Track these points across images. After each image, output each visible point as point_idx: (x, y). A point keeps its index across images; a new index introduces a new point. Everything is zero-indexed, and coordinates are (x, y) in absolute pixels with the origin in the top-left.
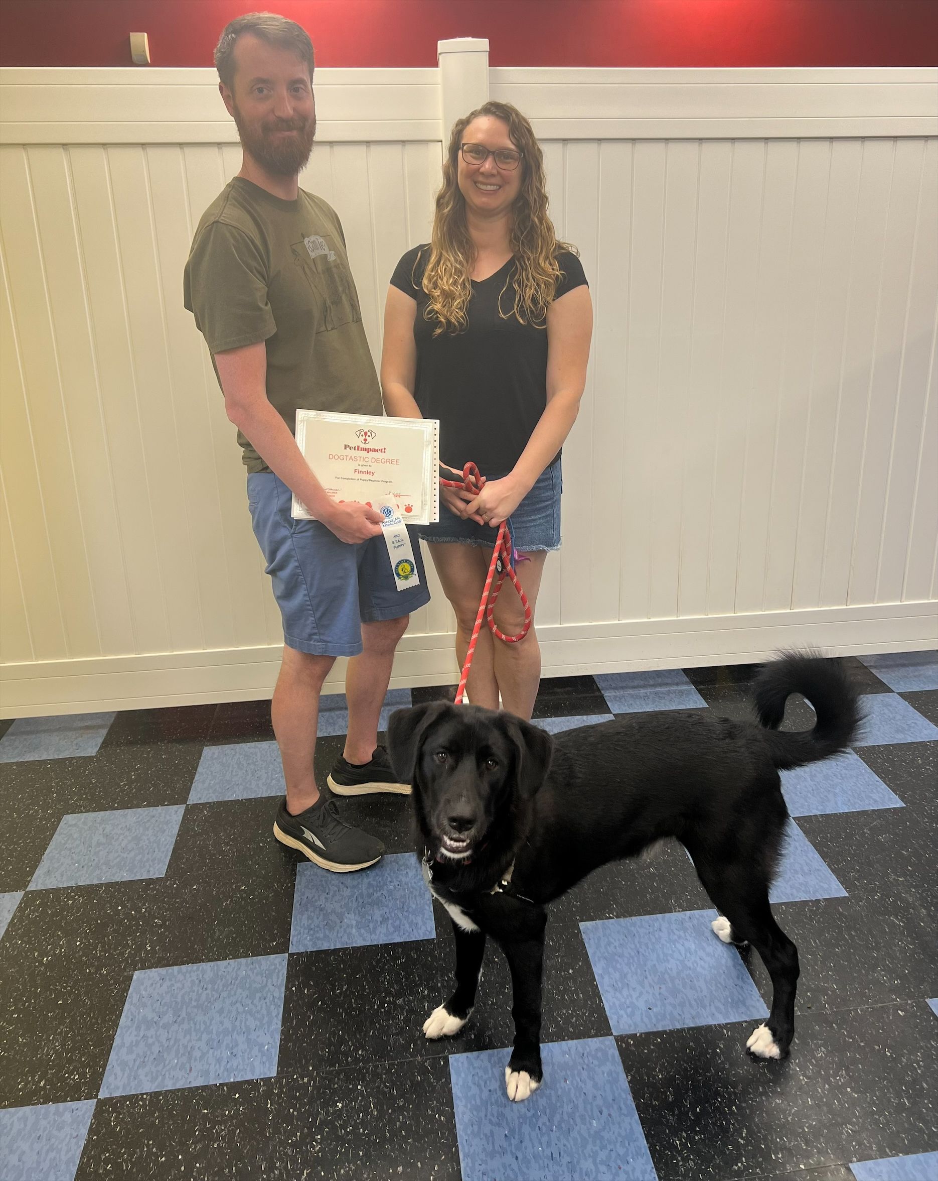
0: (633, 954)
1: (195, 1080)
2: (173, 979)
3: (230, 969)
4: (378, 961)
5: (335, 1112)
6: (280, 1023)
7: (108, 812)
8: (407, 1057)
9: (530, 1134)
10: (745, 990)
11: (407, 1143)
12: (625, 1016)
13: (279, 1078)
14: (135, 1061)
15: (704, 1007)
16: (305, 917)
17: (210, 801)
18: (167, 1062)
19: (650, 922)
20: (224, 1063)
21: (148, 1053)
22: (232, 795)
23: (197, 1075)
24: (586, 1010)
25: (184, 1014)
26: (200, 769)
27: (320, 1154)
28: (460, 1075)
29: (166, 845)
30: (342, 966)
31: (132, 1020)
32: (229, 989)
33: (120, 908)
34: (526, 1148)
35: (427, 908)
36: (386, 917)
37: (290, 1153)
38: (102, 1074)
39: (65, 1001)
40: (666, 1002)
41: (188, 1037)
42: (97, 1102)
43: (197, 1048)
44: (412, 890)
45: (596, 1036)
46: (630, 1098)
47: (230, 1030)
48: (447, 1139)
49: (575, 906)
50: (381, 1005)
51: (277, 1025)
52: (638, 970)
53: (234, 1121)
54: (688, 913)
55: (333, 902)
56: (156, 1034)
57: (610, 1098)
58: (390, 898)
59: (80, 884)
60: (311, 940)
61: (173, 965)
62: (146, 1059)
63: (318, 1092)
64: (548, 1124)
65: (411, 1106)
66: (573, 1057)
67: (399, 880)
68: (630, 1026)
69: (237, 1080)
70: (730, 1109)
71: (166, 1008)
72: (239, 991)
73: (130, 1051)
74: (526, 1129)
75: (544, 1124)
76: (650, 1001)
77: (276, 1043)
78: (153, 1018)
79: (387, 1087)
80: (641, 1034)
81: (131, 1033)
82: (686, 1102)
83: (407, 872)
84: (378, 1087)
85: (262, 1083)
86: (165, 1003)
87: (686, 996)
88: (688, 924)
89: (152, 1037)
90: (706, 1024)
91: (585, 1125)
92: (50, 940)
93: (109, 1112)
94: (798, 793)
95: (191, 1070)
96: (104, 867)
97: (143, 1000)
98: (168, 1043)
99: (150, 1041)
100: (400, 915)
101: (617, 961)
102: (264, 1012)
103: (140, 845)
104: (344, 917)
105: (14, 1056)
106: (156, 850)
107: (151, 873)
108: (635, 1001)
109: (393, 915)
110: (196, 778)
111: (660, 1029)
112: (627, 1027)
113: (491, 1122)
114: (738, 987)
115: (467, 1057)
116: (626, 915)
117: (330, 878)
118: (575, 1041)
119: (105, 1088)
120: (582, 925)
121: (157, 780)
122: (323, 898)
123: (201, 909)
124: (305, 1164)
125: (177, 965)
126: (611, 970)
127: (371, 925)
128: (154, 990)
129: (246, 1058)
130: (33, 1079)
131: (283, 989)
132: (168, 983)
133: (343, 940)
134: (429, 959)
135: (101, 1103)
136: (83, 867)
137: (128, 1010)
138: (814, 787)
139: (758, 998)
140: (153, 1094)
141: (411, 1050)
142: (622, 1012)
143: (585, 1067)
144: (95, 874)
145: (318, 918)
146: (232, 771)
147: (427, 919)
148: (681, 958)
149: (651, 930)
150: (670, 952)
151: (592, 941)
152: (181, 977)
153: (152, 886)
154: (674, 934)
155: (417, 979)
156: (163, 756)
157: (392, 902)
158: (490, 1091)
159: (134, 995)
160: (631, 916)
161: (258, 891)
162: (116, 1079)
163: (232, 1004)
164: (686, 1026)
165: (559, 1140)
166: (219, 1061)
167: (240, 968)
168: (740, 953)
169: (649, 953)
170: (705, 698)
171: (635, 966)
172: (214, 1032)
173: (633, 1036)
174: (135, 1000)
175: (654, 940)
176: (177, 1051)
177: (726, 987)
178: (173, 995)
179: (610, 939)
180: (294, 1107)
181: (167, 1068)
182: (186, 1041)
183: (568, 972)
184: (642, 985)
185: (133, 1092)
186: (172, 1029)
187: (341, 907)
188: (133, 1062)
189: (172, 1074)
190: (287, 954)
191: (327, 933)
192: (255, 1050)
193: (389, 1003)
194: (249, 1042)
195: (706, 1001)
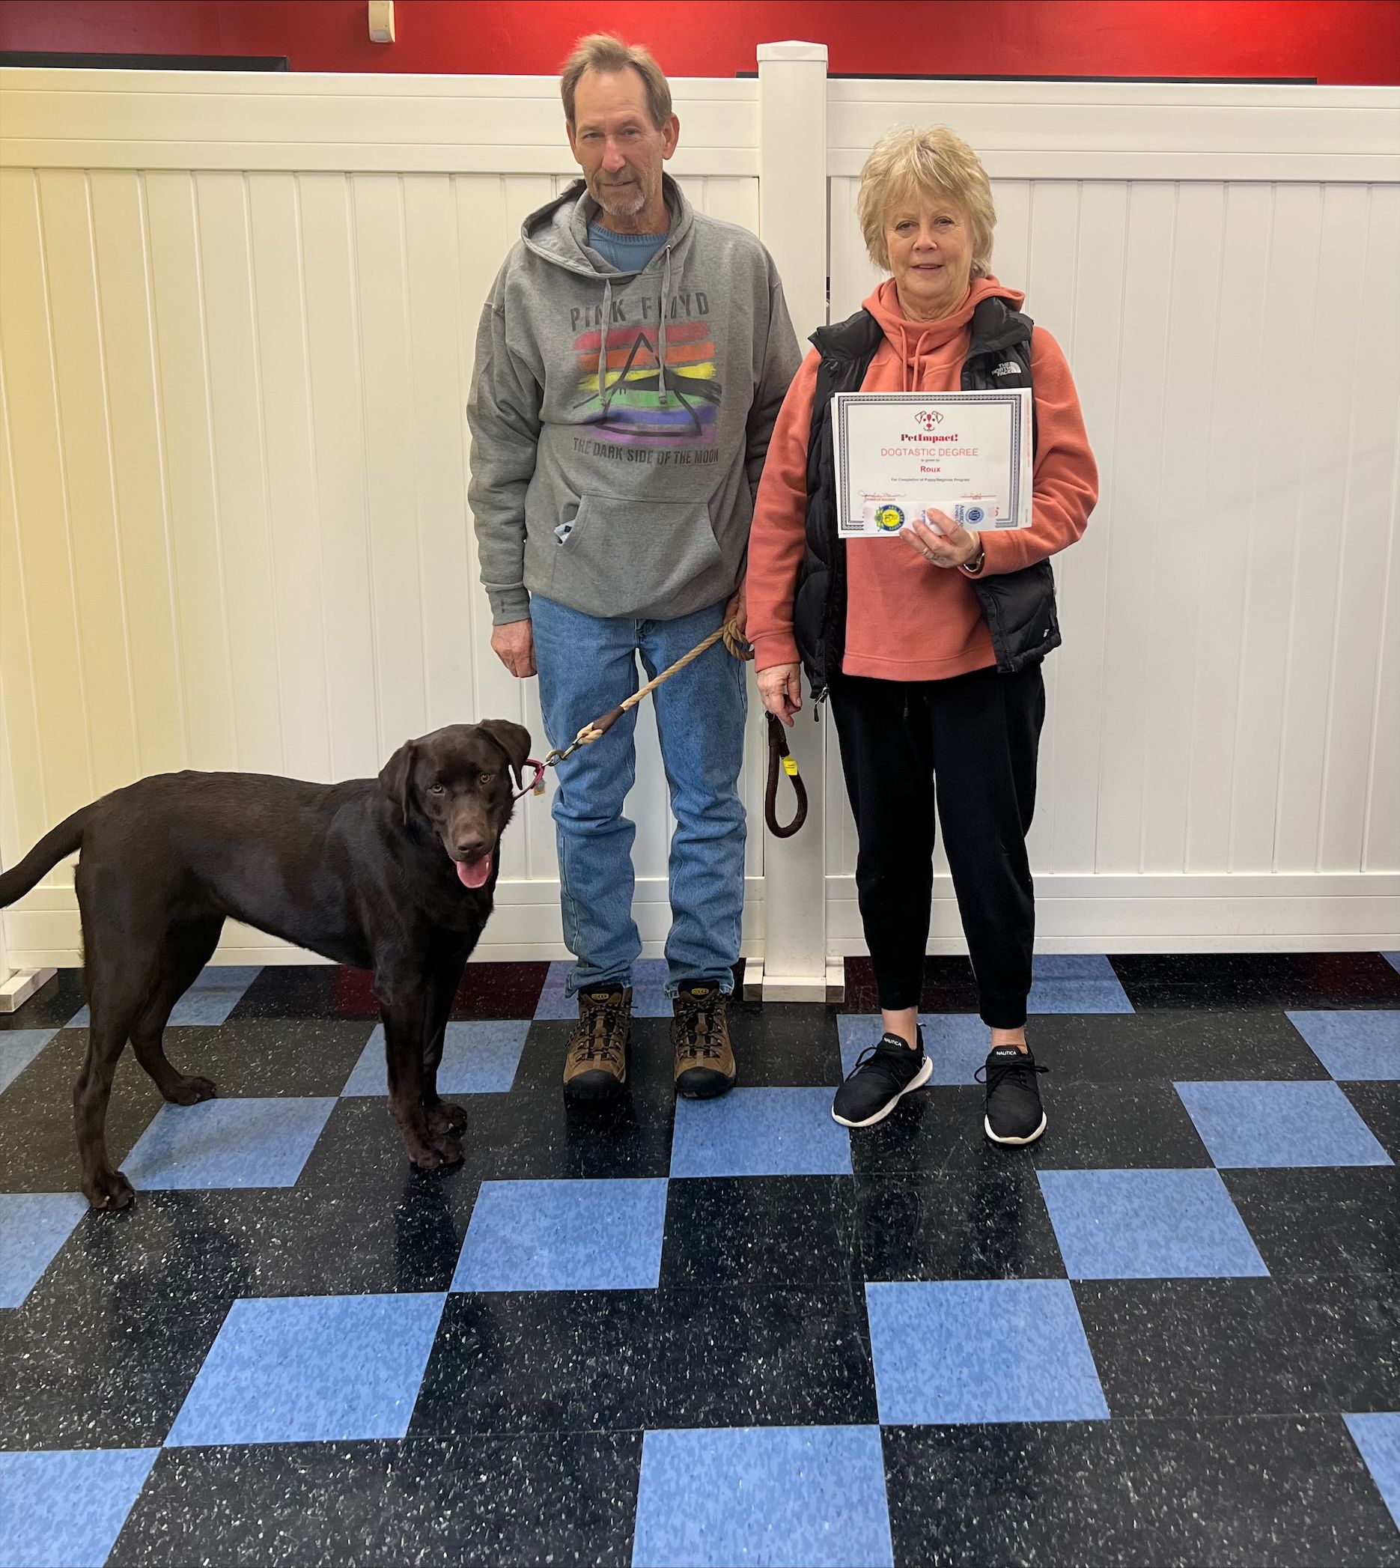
0: (932, 1327)
1: (294, 1434)
2: (286, 1314)
3: (365, 1305)
4: (571, 1311)
5: (476, 1485)
6: (421, 1376)
7: (228, 1101)
8: (586, 1429)
9: (734, 1532)
10: (1083, 1385)
11: (565, 1529)
12: (902, 1401)
13: (407, 1442)
14: (219, 1406)
15: (1017, 1400)
16: (481, 1248)
18: (261, 1411)
19: (969, 1289)
20: (335, 1418)
21: (238, 1398)
23: (299, 1430)
24: (849, 1391)
26: (365, 1052)
27: (446, 1533)
28: (654, 1457)
29: (303, 1146)
30: (519, 1313)
31: (223, 1356)
32: (359, 1330)
33: (226, 1221)
34: (725, 1547)
35: (654, 1250)
36: (593, 1256)
37: (406, 1528)
38: (173, 1419)
39: (136, 1329)
40: (965, 1390)
41: (295, 1383)
42: (160, 1452)
43: (304, 1396)
44: (636, 1226)
45: (856, 1423)
46: (884, 1500)
47: (353, 1379)
48: (621, 1528)
49: (866, 1262)
50: (564, 1365)
51: (418, 1377)
52: (936, 1348)
53: (340, 1486)
54: (1026, 1282)
55: (523, 1233)
56: (252, 1377)
57: (855, 1498)
58: (605, 1233)
59: (176, 1188)
60: (480, 1279)
61: (287, 1295)
62: (234, 1405)
63: (458, 1460)
64: (763, 1521)
65: (580, 1487)
66: (816, 1446)
67: (621, 1212)
68: (905, 1414)
69: (351, 1438)
70: (1020, 1524)
71: (270, 1346)
72: (373, 1333)
73: (214, 1394)
74: (731, 1526)
75: (757, 1521)
76: (943, 1387)
77: (412, 1400)
78: (251, 1358)
79: (552, 1461)
80: (919, 1427)
81: (217, 1375)
82: (961, 1510)
83: (634, 1203)
84: (540, 1461)
85: (384, 1445)
86: (270, 1342)
87: (995, 1385)
88: (1023, 1296)
89: (246, 1379)
90: (1015, 1420)
91: (813, 1526)
92: (126, 1254)
93: (175, 1464)
94: (1236, 1137)
95: (292, 1422)
96: (212, 1169)
97: (242, 1334)
98: (266, 1388)
99: (243, 1384)
100: (613, 1256)
101: (908, 1335)
102: (403, 1361)
103: (266, 1145)
104: (534, 1254)
105: (58, 1390)
106: (288, 1153)
107: (277, 1178)
108: (920, 1385)
109: (604, 1255)
110: (359, 1064)
111: (948, 1422)
112: (900, 1416)
113: (684, 1512)
114: (1072, 1380)
115: (669, 1434)
116: (936, 1278)
117: (524, 1204)
118: (824, 1427)
119: (175, 1435)
120: (868, 1286)
121: (300, 1061)
122: (508, 1230)
123: (337, 1230)
124: (425, 1541)
125: (292, 1296)
126: (897, 1345)
127: (570, 1266)
128: (259, 1323)
129: (368, 1412)
130: (80, 1419)
131: (433, 1335)
132: (277, 1316)
133: (527, 1281)
134: (643, 1313)
135: (165, 1452)
137: (219, 1346)
138: (1263, 1131)
139: (1098, 1394)
140: (236, 1447)
141: (594, 1421)
142: (900, 1398)
143: (830, 1458)
144: (199, 1177)
145: (497, 1252)
147: (650, 1263)
148: (1001, 1338)
149: (967, 1300)
150: (988, 1328)
151: (878, 1308)
152: (296, 1311)
153: (274, 1197)
154: (1000, 1306)
155: (621, 1336)
156: (317, 1032)
157: (606, 1239)
158: (692, 1476)
160: (943, 1279)
161: (419, 1213)
162: (190, 1424)
163: (360, 1348)
164: (985, 1421)
165: (773, 1541)
166: (331, 1413)
167: (378, 1306)
168: (1088, 1337)
169: (957, 1329)
170: (1133, 1001)
171: (932, 1342)
172: (331, 1379)
173: (907, 1429)
174: (231, 1334)
175: (967, 1312)
176: (278, 1398)
177: (1056, 1377)
178: (282, 1332)
179: (906, 1307)
180: (422, 1476)
181: (260, 1418)
182: (290, 1388)
183: (835, 1342)
184: (936, 1366)
185: (211, 1443)
186: (275, 1372)
187: (532, 1240)
188: (215, 1408)
189: (265, 1426)
190: (446, 1294)
191: (507, 1271)
192: (383, 1405)
193: (575, 1362)
194: (375, 1395)
195: (1023, 1393)
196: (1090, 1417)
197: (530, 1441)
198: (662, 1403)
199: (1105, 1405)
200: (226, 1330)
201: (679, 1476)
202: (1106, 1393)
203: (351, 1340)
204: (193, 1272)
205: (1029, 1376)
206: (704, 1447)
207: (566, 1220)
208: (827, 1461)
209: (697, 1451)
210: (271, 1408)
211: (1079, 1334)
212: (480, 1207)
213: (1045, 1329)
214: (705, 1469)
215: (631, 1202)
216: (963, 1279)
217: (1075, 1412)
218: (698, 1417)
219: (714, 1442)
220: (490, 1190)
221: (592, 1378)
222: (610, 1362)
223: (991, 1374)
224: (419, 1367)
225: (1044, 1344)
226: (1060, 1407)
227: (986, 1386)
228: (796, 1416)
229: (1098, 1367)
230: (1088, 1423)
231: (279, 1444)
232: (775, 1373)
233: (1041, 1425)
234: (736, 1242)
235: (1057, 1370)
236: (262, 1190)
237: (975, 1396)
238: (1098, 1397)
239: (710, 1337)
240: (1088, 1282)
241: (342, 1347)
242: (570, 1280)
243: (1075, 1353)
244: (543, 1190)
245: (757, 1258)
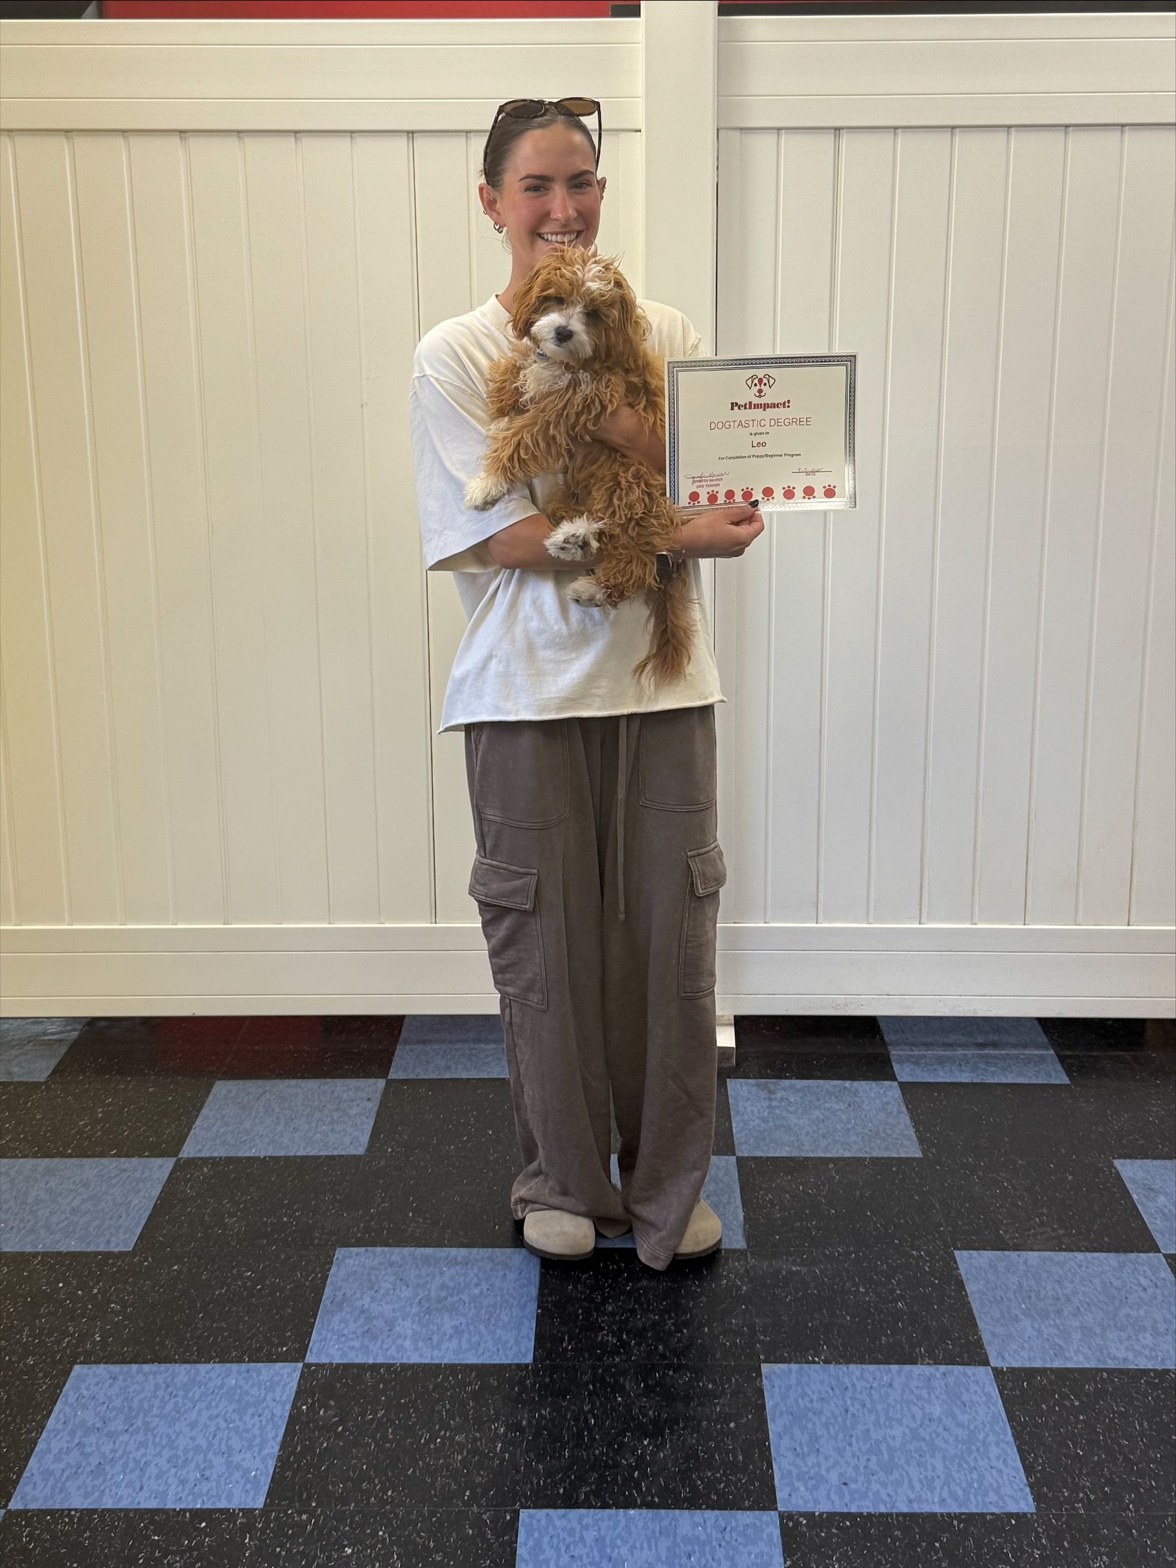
0: (837, 1412)
1: (145, 1501)
2: (129, 1380)
3: (213, 1375)
4: (437, 1386)
5: (340, 1558)
6: (277, 1448)
7: (56, 1160)
8: (457, 1506)
10: (1006, 1477)
12: (802, 1489)
13: (265, 1511)
14: (63, 1470)
15: (932, 1489)
16: (337, 1318)
17: (215, 1154)
18: (109, 1477)
19: (877, 1373)
20: (189, 1486)
21: (83, 1464)
22: (251, 1149)
23: (150, 1496)
24: (744, 1475)
25: (139, 1422)
26: (205, 1111)
28: (532, 1535)
29: (139, 1210)
30: (381, 1386)
31: (65, 1422)
32: (209, 1399)
33: (61, 1285)
35: (527, 1323)
36: (460, 1329)
38: (16, 1482)
40: (873, 1478)
41: (143, 1450)
42: (6, 1513)
43: (152, 1465)
44: (507, 1297)
45: (750, 1508)
47: (204, 1448)
49: (761, 1342)
50: (432, 1440)
51: (273, 1448)
52: (840, 1434)
53: (195, 1553)
55: (383, 1303)
56: (97, 1443)
58: (472, 1305)
60: (338, 1349)
61: (130, 1362)
62: (80, 1471)
63: (320, 1533)
65: (452, 1563)
66: (709, 1531)
67: (490, 1283)
68: (806, 1502)
69: (205, 1507)
71: (115, 1413)
72: (224, 1402)
73: (57, 1459)
76: (848, 1475)
77: (268, 1470)
78: (94, 1424)
79: (421, 1538)
80: (821, 1514)
81: (61, 1439)
83: (505, 1274)
84: (410, 1535)
85: (241, 1514)
86: (115, 1407)
87: (907, 1474)
88: (938, 1383)
89: (91, 1445)
90: (928, 1511)
93: (21, 1526)
95: (141, 1488)
96: (42, 1231)
97: (83, 1401)
98: (112, 1455)
99: (88, 1450)
100: (482, 1328)
101: (810, 1420)
102: (256, 1431)
103: (100, 1207)
104: (396, 1324)
106: (124, 1215)
107: (113, 1243)
108: (823, 1472)
109: (472, 1328)
110: (198, 1122)
111: (854, 1510)
112: (801, 1502)
114: (994, 1471)
115: (548, 1514)
116: (841, 1361)
117: (383, 1273)
118: (717, 1512)
119: (19, 1498)
120: (765, 1368)
121: (136, 1122)
122: (367, 1300)
123: (181, 1296)
125: (136, 1363)
126: (797, 1429)
127: (435, 1338)
128: (101, 1389)
129: (222, 1482)
131: (288, 1407)
132: (120, 1383)
133: (389, 1353)
134: (516, 1389)
135: (10, 1514)
136: (12, 1228)
137: (60, 1412)
139: (1022, 1486)
140: (85, 1512)
141: (466, 1498)
142: (799, 1484)
143: (723, 1544)
144: (29, 1239)
145: (355, 1322)
146: (255, 1117)
147: (523, 1337)
148: (914, 1425)
149: (875, 1385)
150: (899, 1416)
151: (776, 1389)
152: (140, 1377)
153: (111, 1261)
154: (912, 1392)
155: (492, 1412)
156: (151, 1090)
157: (473, 1311)
159: (71, 1393)
160: (848, 1362)
161: (270, 1281)
162: (34, 1488)
163: (211, 1418)
164: (894, 1511)
166: (183, 1482)
167: (229, 1375)
168: (1012, 1427)
169: (864, 1415)
171: (837, 1427)
172: (181, 1448)
173: (810, 1516)
174: (71, 1400)
175: (876, 1397)
176: (126, 1465)
177: (975, 1468)
178: (126, 1398)
179: (807, 1389)
180: (282, 1546)
181: (109, 1483)
182: (138, 1455)
183: (728, 1425)
184: (840, 1452)
185: (57, 1507)
186: (121, 1438)
187: (394, 1310)
188: (60, 1472)
189: (114, 1491)
190: (300, 1365)
191: (367, 1343)
192: (237, 1475)
193: (443, 1438)
194: (228, 1464)
195: (938, 1483)
196: (1013, 1508)
197: (396, 1515)
198: (538, 1483)
199: (1030, 1498)
200: (67, 1396)
201: (559, 1556)
202: (1031, 1486)
203: (200, 1410)
204: (28, 1337)
205: (946, 1467)
206: (586, 1528)
207: (429, 1290)
208: (720, 1546)
209: (578, 1530)
210: (118, 1474)
211: (1001, 1424)
212: (336, 1274)
213: (964, 1418)
214: (587, 1550)
215: (501, 1273)
216: (871, 1363)
217: (996, 1505)
218: (578, 1497)
219: (596, 1522)
220: (345, 1258)
221: (462, 1454)
222: (481, 1439)
223: (902, 1462)
224: (274, 1438)
225: (962, 1433)
226: (979, 1499)
227: (896, 1475)
228: (685, 1499)
229: (1023, 1460)
230: (1010, 1515)
231: (131, 1510)
232: (662, 1455)
233: (958, 1516)
234: (618, 1318)
235: (976, 1460)
236: (97, 1254)
237: (884, 1485)
238: (1021, 1490)
239: (590, 1416)
240: (1012, 1370)
241: (193, 1416)
242: (436, 1353)
243: (997, 1444)
244: (403, 1258)
245: (640, 1334)
